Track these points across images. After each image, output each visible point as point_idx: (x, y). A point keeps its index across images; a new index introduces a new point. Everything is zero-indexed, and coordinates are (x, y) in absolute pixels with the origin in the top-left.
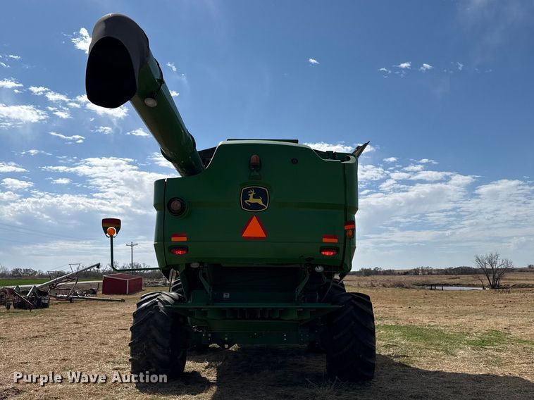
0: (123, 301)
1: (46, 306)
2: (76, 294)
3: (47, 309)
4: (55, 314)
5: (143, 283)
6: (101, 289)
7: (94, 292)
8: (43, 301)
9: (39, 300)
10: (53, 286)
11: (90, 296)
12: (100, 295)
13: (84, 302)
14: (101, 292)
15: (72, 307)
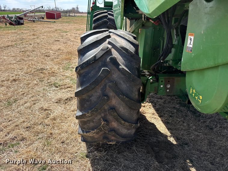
0: (55, 22)
1: (22, 24)
2: (36, 19)
3: (23, 26)
4: (25, 29)
5: (61, 15)
6: (45, 17)
7: (43, 18)
8: (21, 22)
9: (19, 22)
10: (25, 15)
11: (42, 20)
12: (45, 19)
13: (39, 22)
14: (46, 18)
15: (34, 25)
